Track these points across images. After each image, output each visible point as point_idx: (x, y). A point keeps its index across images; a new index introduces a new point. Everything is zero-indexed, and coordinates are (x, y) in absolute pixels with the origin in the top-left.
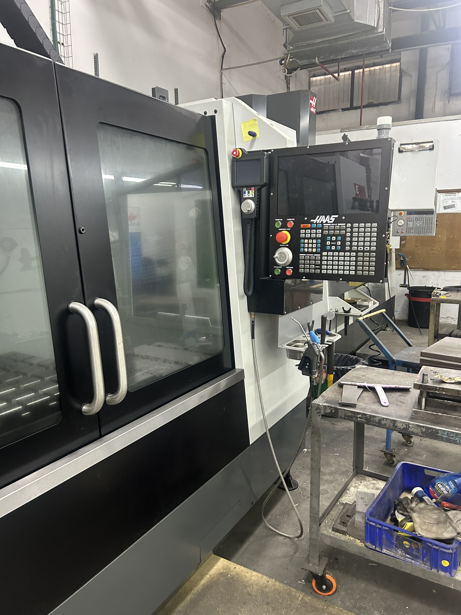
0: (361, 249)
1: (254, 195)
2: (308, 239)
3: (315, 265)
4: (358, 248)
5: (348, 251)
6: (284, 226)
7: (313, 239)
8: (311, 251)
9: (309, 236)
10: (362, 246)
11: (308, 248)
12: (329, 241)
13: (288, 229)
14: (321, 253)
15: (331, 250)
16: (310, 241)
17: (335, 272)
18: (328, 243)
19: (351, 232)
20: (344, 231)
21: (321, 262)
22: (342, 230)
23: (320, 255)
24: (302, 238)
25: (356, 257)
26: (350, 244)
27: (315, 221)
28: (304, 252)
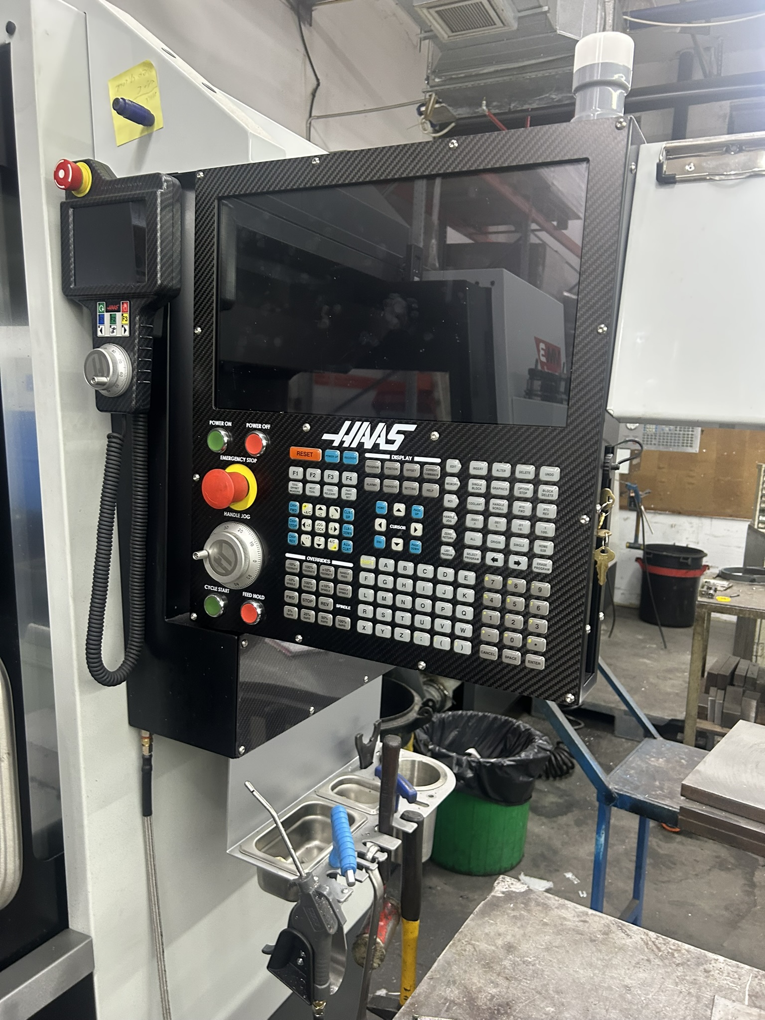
0: (494, 560)
1: (127, 328)
2: (314, 501)
3: (337, 599)
4: (483, 558)
5: (447, 564)
6: (237, 448)
7: (329, 503)
8: (322, 547)
9: (317, 494)
10: (499, 551)
11: (313, 534)
12: (382, 517)
13: (249, 460)
14: (354, 558)
15: (387, 553)
16: (321, 511)
17: (403, 635)
18: (380, 524)
19: (463, 493)
20: (437, 487)
21: (355, 592)
22: (429, 481)
23: (351, 565)
24: (293, 495)
25: (479, 588)
26: (454, 535)
27: (336, 439)
28: (299, 549)
